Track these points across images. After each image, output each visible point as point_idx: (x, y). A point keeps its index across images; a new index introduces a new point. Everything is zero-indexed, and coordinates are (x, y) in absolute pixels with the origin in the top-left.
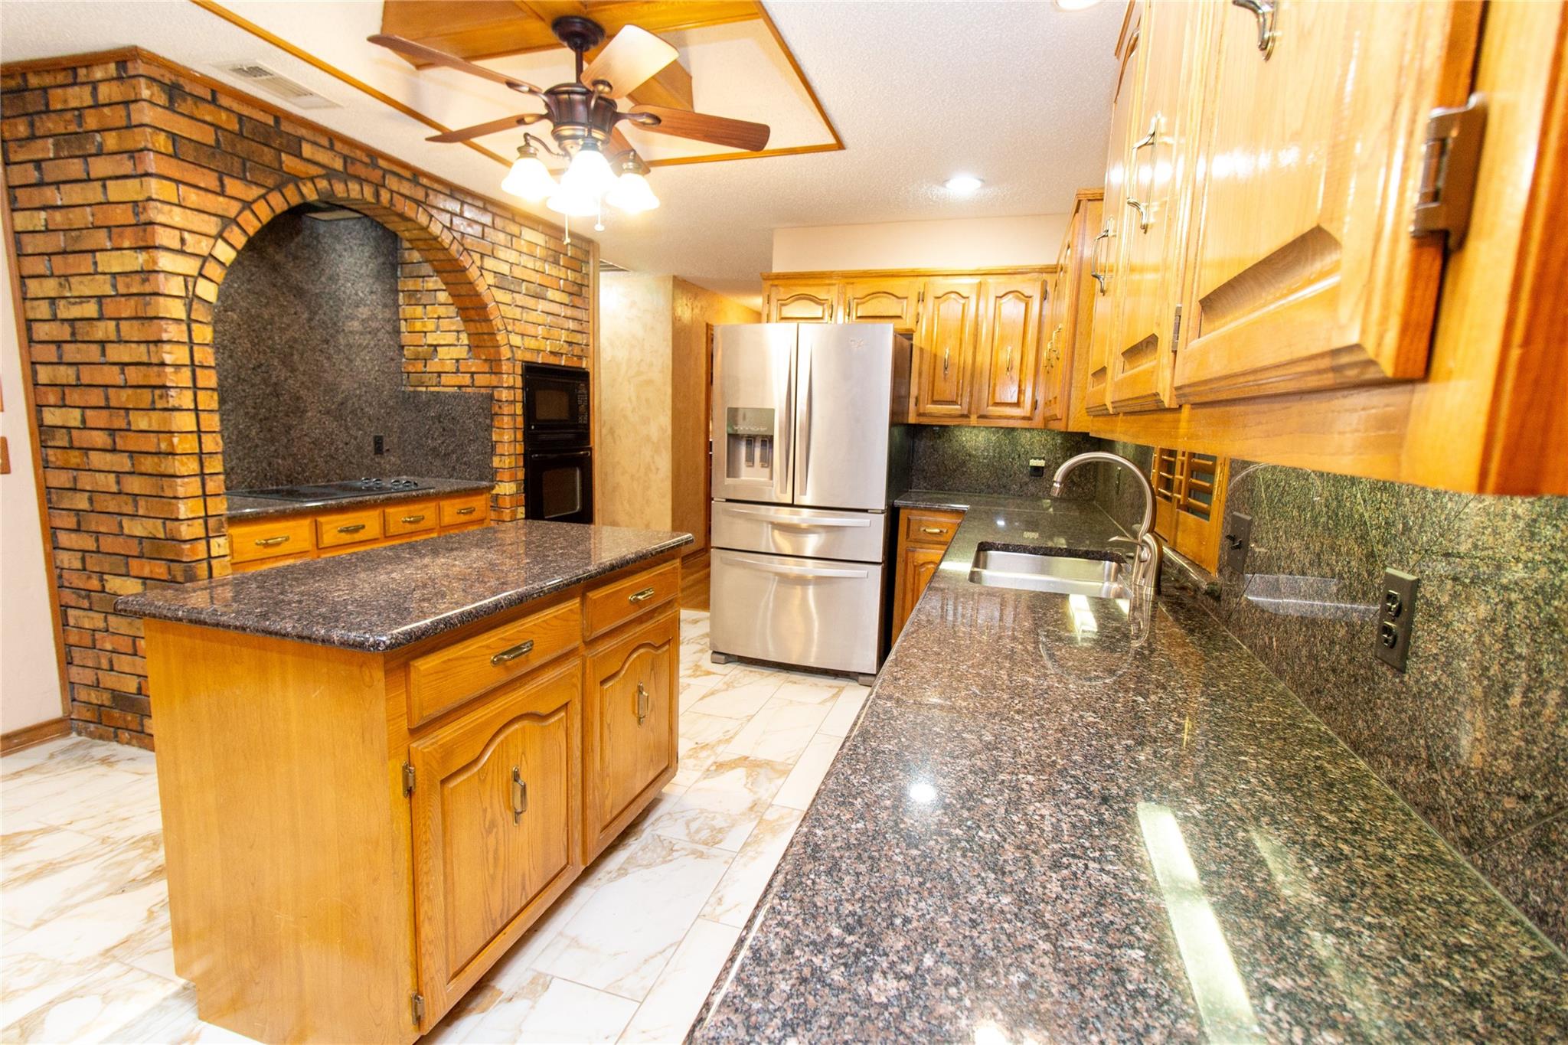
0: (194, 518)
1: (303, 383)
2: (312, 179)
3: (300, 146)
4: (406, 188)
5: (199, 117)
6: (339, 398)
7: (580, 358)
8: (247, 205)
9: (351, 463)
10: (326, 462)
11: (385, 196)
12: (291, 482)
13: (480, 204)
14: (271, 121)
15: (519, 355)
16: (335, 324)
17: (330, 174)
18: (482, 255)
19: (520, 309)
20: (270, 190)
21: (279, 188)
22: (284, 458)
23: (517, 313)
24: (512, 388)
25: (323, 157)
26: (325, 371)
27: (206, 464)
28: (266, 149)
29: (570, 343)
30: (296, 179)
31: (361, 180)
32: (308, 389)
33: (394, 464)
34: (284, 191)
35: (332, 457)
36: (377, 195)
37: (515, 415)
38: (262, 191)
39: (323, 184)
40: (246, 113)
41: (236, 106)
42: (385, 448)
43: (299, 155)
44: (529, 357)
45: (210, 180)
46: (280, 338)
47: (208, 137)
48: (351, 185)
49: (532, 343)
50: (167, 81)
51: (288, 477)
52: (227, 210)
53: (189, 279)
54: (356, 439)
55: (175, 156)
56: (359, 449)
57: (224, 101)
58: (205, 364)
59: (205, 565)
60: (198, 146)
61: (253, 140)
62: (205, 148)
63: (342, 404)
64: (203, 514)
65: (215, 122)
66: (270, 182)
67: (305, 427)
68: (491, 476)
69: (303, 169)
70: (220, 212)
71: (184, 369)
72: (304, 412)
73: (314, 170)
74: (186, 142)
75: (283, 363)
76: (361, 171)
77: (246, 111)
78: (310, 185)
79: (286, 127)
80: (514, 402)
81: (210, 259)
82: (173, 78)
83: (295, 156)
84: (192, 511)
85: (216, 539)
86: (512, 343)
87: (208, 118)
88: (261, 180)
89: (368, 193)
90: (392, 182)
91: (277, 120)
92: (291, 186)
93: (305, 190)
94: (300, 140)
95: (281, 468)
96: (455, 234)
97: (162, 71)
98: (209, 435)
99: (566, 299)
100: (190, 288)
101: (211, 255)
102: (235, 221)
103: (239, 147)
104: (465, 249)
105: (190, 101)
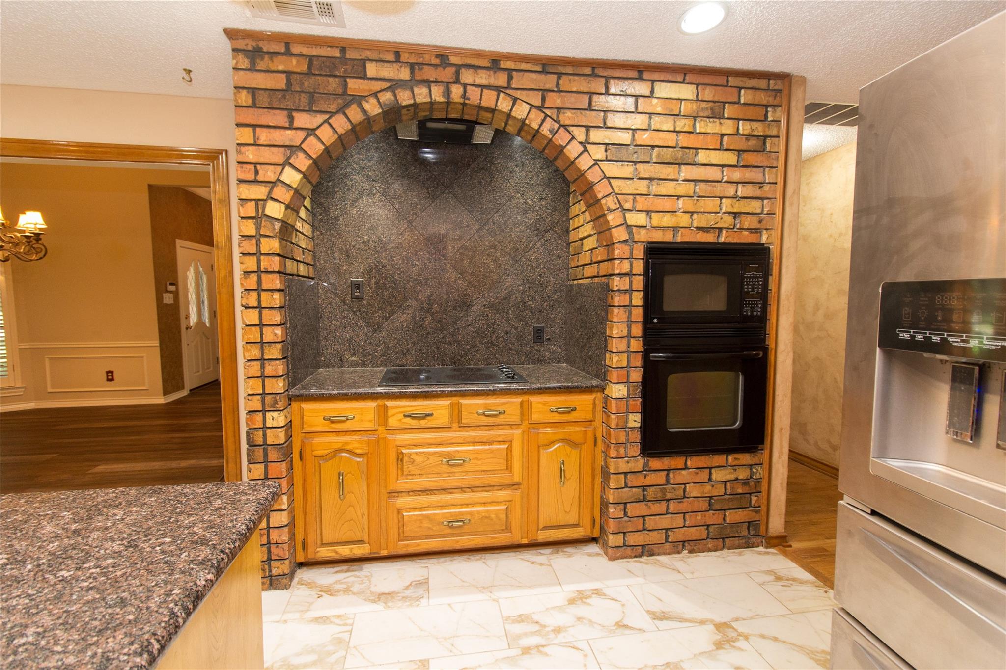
0: (253, 395)
1: (470, 283)
2: (375, 95)
3: (365, 68)
4: (483, 78)
5: (273, 68)
6: (503, 294)
7: (757, 231)
8: (311, 132)
9: (510, 349)
10: (487, 348)
11: (456, 92)
12: (455, 363)
13: (588, 71)
14: (337, 54)
15: (642, 236)
16: (503, 231)
17: (394, 85)
18: (588, 128)
19: (646, 182)
20: (332, 114)
21: (342, 110)
22: (450, 343)
23: (642, 187)
24: (629, 274)
25: (389, 72)
26: (491, 272)
27: (266, 351)
28: (331, 79)
29: (736, 215)
30: (358, 99)
31: (427, 83)
32: (475, 287)
33: (554, 352)
34: (347, 112)
35: (492, 343)
36: (447, 93)
37: (630, 305)
38: (327, 116)
39: (386, 97)
40: (314, 54)
41: (305, 50)
42: (546, 337)
43: (364, 77)
44: (658, 237)
45: (280, 118)
46: (454, 247)
47: (280, 82)
48: (416, 90)
49: (667, 220)
50: (250, 48)
51: (451, 358)
52: (291, 140)
53: (260, 203)
54: (516, 329)
55: (254, 106)
56: (519, 338)
57: (295, 49)
58: (270, 270)
59: (261, 433)
60: (271, 93)
61: (321, 75)
62: (277, 93)
63: (505, 299)
64: (261, 392)
65: (286, 69)
66: (333, 108)
67: (470, 318)
68: (602, 374)
69: (366, 88)
70: (287, 143)
71: (252, 275)
72: (470, 306)
73: (377, 86)
74: (262, 92)
75: (454, 267)
76: (429, 73)
77: (315, 51)
78: (373, 101)
79: (351, 55)
80: (630, 291)
81: (278, 183)
82: (254, 44)
83: (360, 78)
84: (252, 389)
85: (271, 413)
86: (629, 223)
87: (281, 68)
88: (325, 107)
89: (437, 94)
90: (467, 77)
91: (343, 50)
92: (354, 106)
93: (366, 106)
94: (363, 62)
95: (447, 351)
96: (548, 112)
97: (247, 41)
98: (269, 328)
99: (730, 158)
100: (260, 211)
101: (278, 180)
102: (299, 148)
103: (306, 84)
104: (561, 126)
105: (266, 57)
